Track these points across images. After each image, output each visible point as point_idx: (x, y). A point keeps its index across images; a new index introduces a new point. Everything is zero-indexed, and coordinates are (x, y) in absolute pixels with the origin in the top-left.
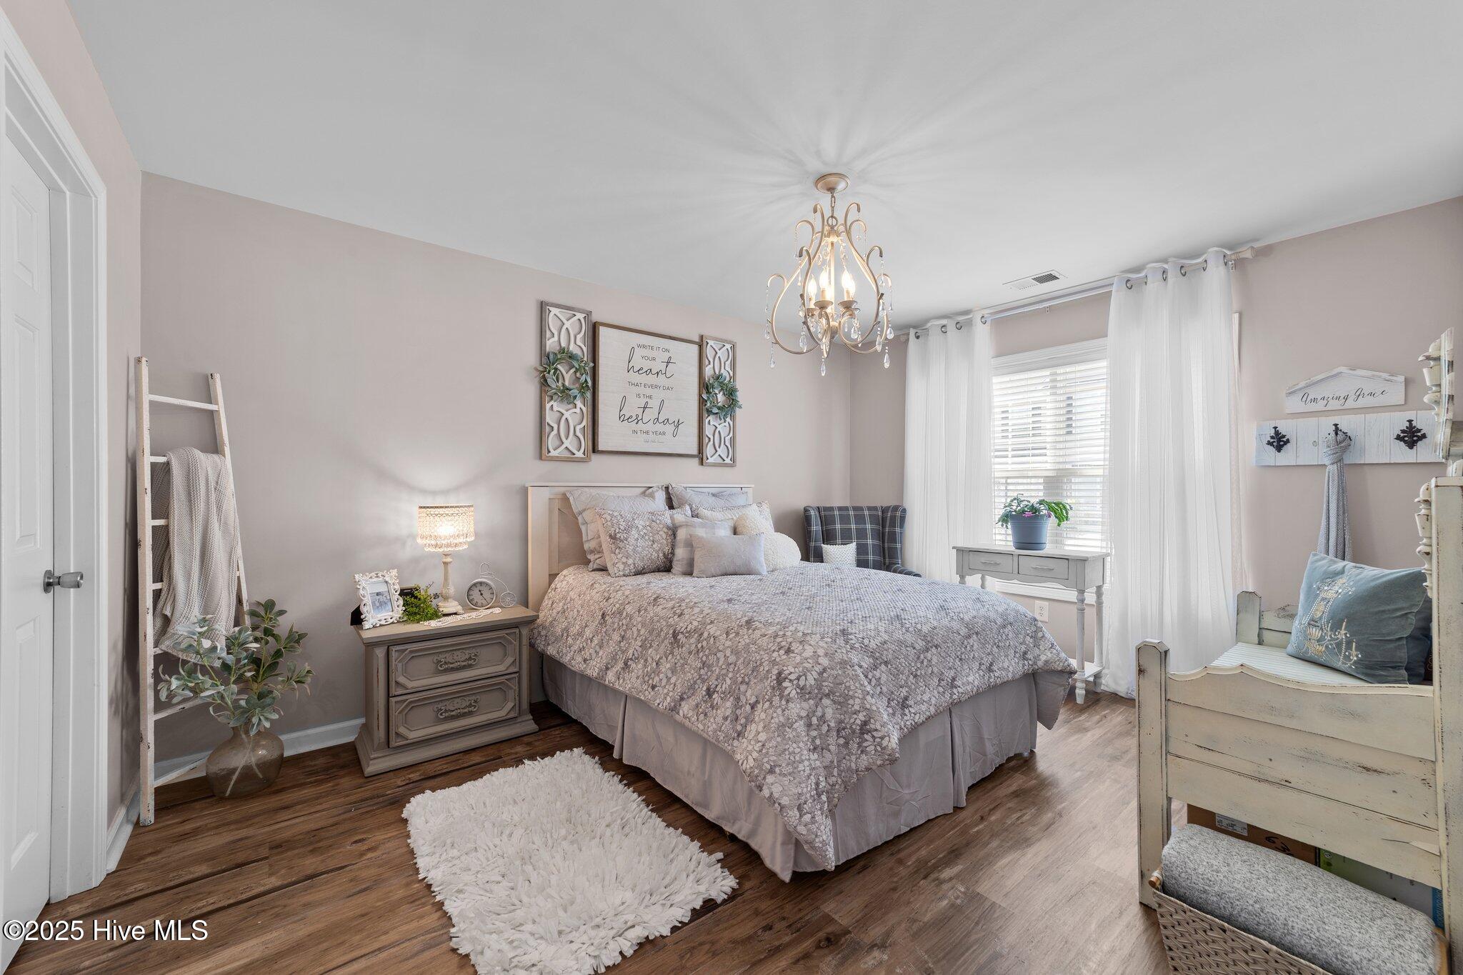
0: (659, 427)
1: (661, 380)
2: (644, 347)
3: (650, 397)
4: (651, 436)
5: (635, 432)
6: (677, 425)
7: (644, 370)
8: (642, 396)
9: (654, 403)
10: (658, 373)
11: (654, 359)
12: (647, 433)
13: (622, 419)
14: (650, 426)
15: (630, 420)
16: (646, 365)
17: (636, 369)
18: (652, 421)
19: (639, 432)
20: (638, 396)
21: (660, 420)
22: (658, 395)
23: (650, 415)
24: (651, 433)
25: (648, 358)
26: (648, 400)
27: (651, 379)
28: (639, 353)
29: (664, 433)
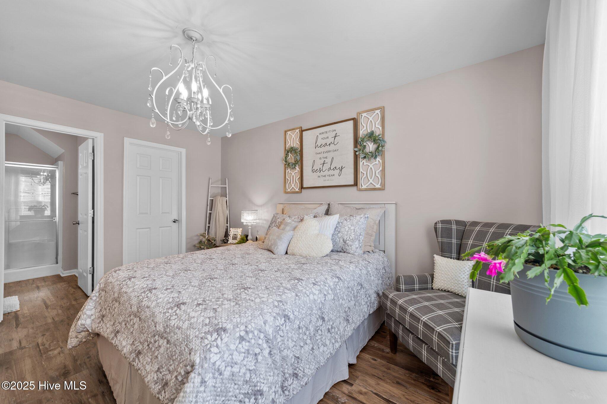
0: (332, 172)
1: (332, 147)
2: (323, 133)
3: (326, 158)
4: (327, 178)
5: (319, 177)
6: (341, 169)
7: (323, 145)
8: (322, 158)
9: (328, 161)
10: (330, 144)
11: (328, 138)
12: (325, 176)
13: (313, 172)
14: (327, 173)
15: (317, 171)
16: (324, 142)
17: (319, 146)
18: (327, 170)
19: (321, 176)
20: (320, 158)
21: (331, 169)
22: (330, 155)
23: (327, 166)
24: (327, 176)
25: (325, 138)
26: (325, 159)
27: (327, 148)
28: (320, 137)
29: (334, 175)
